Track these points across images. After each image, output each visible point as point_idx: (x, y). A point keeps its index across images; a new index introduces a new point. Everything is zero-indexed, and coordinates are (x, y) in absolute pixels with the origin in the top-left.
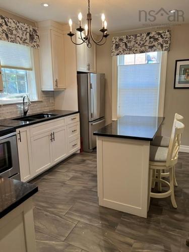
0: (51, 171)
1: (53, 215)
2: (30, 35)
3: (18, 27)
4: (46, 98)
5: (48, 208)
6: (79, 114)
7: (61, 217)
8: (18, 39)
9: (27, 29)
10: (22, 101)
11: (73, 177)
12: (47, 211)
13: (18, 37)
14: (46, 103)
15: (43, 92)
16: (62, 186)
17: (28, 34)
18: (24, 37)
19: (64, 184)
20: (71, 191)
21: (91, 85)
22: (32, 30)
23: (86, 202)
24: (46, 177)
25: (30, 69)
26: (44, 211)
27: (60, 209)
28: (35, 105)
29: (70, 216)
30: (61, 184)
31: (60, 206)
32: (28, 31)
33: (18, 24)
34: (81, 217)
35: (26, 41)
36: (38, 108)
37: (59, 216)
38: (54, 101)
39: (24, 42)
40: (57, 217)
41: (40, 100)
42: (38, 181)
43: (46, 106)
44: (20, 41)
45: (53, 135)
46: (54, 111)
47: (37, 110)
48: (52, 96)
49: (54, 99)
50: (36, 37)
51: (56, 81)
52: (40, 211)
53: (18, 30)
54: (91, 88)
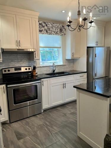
0: (63, 105)
1: (49, 131)
2: (60, 29)
3: (53, 26)
4: (68, 63)
5: (49, 126)
6: (86, 73)
7: (51, 134)
8: (53, 32)
9: (58, 26)
10: (53, 65)
11: (72, 113)
12: (47, 128)
13: (53, 31)
14: (68, 66)
15: (67, 60)
16: (63, 116)
17: (59, 29)
18: (57, 31)
19: (66, 115)
20: (66, 121)
21: (95, 55)
22: (61, 26)
23: (70, 130)
24: (59, 108)
25: (60, 48)
26: (46, 127)
27: (54, 129)
28: (61, 67)
29: (56, 135)
30: (63, 115)
31: (55, 128)
32: (59, 27)
33: (53, 25)
34: (62, 138)
35: (58, 33)
36: (63, 69)
37: (51, 133)
38: (74, 65)
39: (57, 33)
40: (50, 133)
41: (64, 64)
42: (53, 110)
43: (68, 68)
44: (54, 33)
45: (64, 85)
46: (73, 70)
47: (62, 70)
48: (72, 62)
49: (74, 64)
50: (63, 30)
51: (73, 53)
52: (44, 126)
53: (53, 28)
54: (95, 56)
